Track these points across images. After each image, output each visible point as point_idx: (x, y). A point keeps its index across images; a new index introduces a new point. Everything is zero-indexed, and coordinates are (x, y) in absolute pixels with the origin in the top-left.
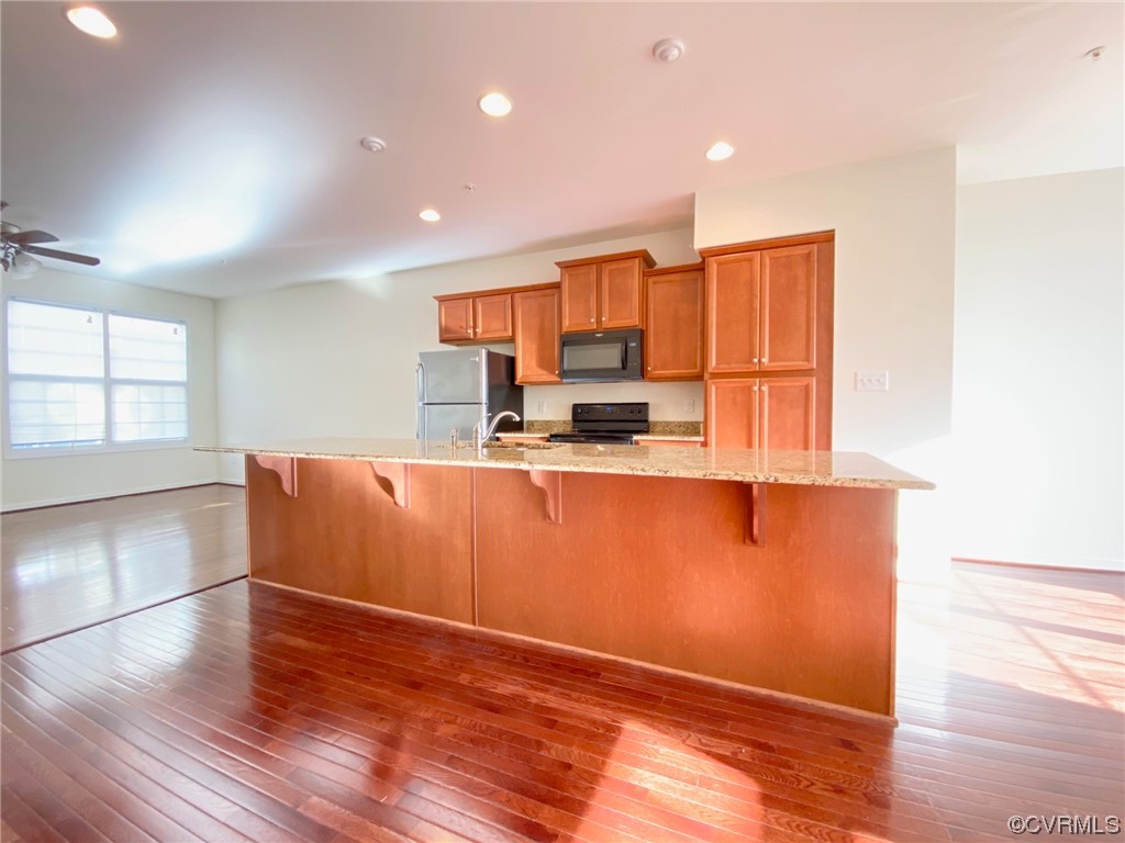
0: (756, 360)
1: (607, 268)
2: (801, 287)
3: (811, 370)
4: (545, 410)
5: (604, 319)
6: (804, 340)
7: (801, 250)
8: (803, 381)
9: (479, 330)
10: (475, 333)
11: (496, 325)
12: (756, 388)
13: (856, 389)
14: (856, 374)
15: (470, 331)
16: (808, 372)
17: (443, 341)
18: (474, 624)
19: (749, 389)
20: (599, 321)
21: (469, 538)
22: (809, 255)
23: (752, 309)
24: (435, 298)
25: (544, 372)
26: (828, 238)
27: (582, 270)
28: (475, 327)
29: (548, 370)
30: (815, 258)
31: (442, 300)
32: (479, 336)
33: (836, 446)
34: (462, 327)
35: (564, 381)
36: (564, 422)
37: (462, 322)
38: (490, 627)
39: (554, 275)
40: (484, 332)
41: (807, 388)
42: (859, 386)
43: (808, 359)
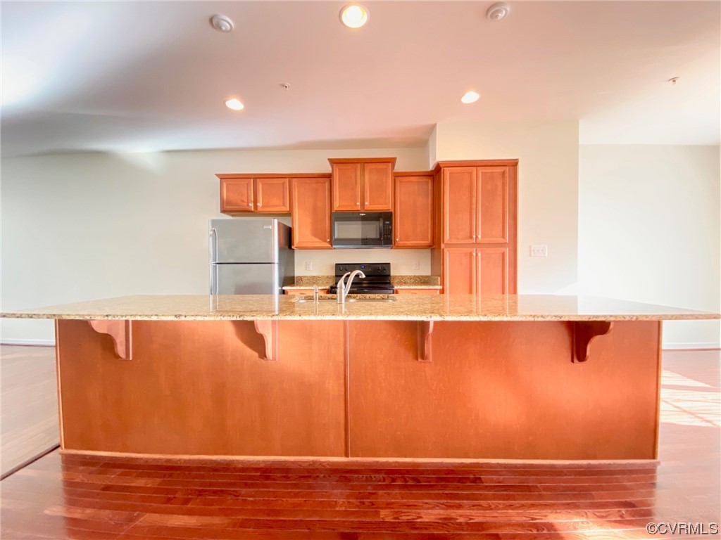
0: (474, 236)
1: (368, 167)
2: (499, 192)
3: (505, 243)
4: (311, 268)
5: (366, 203)
6: (501, 225)
7: (499, 170)
8: (502, 250)
9: (260, 204)
10: (256, 206)
11: (275, 201)
12: (474, 254)
13: (530, 255)
14: (530, 246)
15: (251, 205)
16: (503, 245)
17: (223, 211)
18: (347, 455)
19: (471, 254)
20: (363, 204)
21: (342, 381)
22: (504, 173)
23: (471, 204)
24: (218, 175)
25: (318, 240)
26: (514, 164)
27: (350, 166)
28: (255, 202)
29: (320, 239)
30: (507, 175)
31: (223, 178)
32: (259, 209)
33: (520, 291)
34: (243, 201)
35: (334, 246)
36: (328, 277)
37: (244, 196)
38: (362, 456)
39: (327, 169)
40: (263, 206)
41: (503, 254)
42: (532, 254)
43: (503, 237)
